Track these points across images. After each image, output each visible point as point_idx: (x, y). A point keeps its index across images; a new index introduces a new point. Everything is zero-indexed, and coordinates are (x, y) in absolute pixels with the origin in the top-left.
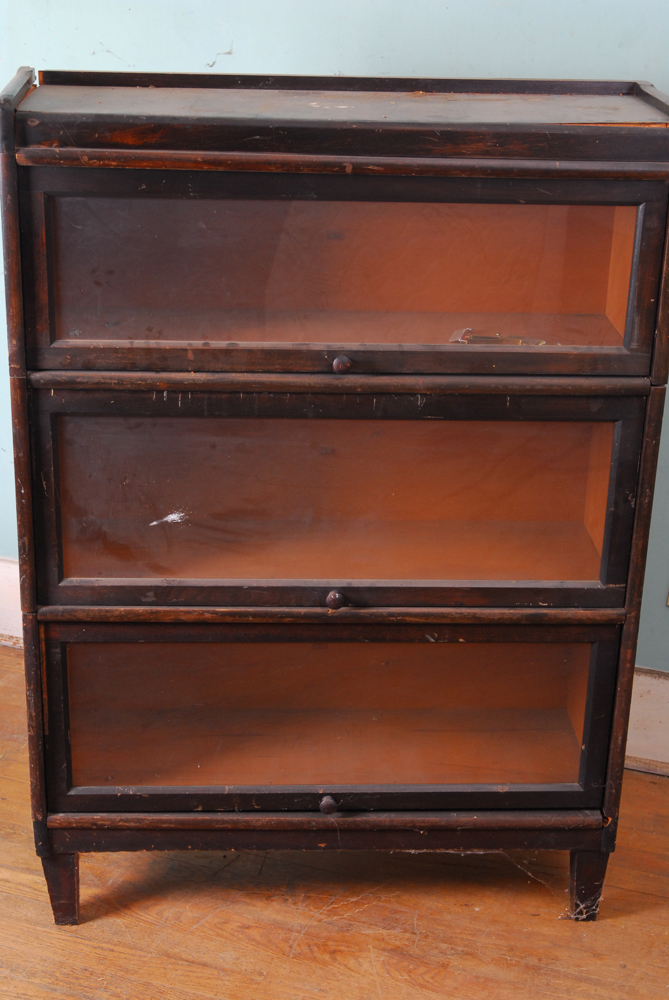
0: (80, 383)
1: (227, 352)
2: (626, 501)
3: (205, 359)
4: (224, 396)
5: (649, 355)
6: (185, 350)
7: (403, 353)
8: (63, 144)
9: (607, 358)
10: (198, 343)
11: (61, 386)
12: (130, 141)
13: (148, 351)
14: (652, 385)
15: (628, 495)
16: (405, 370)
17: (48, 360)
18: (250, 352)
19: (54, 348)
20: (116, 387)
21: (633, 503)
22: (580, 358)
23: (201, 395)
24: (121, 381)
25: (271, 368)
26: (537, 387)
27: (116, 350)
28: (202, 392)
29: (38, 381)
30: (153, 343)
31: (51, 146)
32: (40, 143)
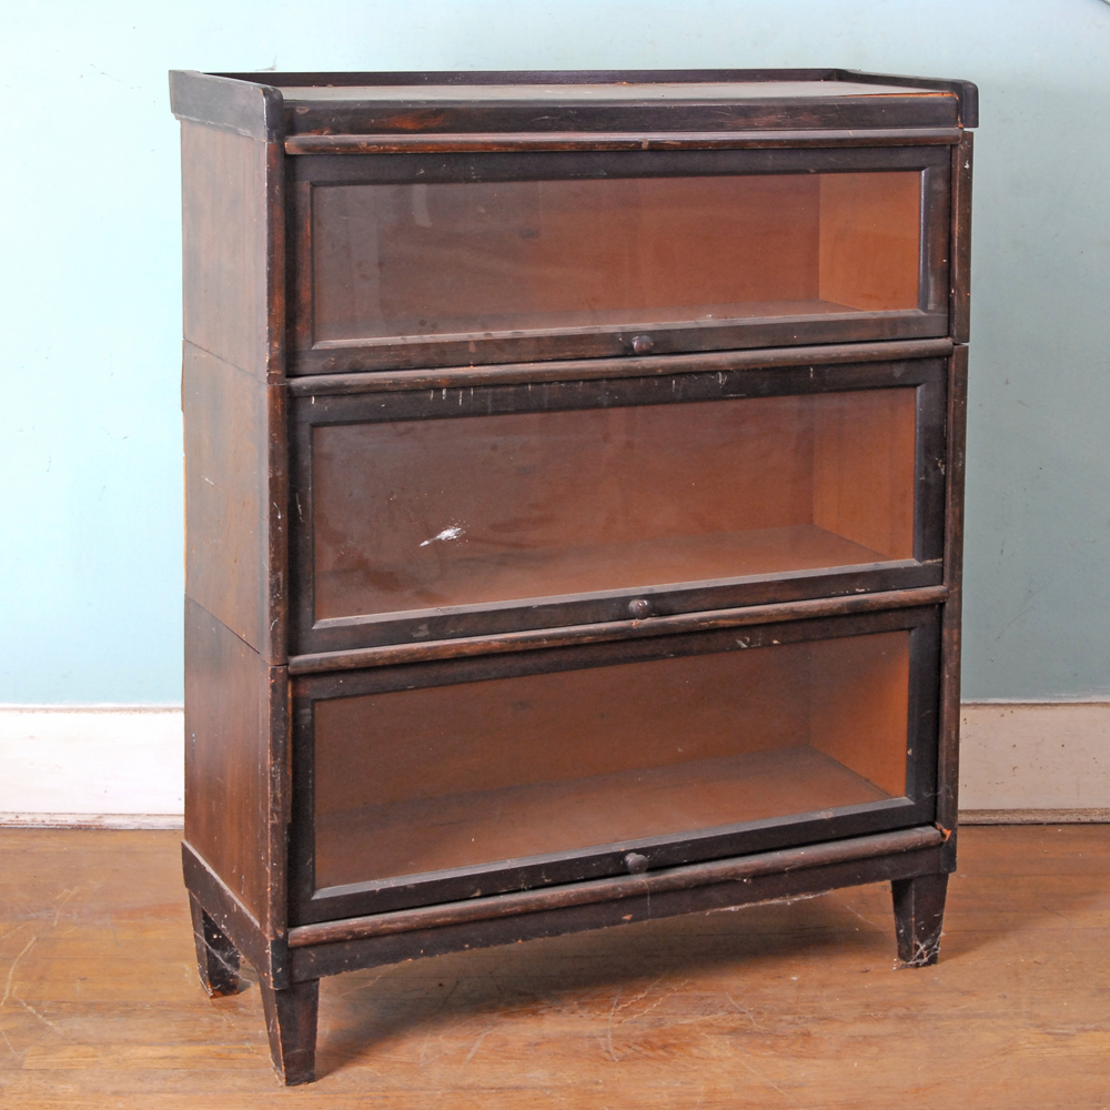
0: (348, 387)
1: (513, 342)
2: (937, 468)
3: (489, 351)
4: (511, 389)
5: (946, 315)
6: (466, 342)
7: (701, 329)
8: (336, 131)
9: (906, 321)
10: (479, 335)
11: (322, 392)
12: (410, 126)
13: (425, 346)
14: (954, 344)
15: (937, 462)
16: (704, 348)
17: (308, 364)
18: (539, 339)
19: (316, 351)
20: (391, 388)
21: (943, 470)
22: (880, 322)
23: (485, 391)
24: (396, 382)
25: (561, 355)
26: (843, 355)
27: (388, 348)
28: (485, 386)
29: (299, 388)
30: (428, 338)
31: (321, 133)
32: (309, 131)
